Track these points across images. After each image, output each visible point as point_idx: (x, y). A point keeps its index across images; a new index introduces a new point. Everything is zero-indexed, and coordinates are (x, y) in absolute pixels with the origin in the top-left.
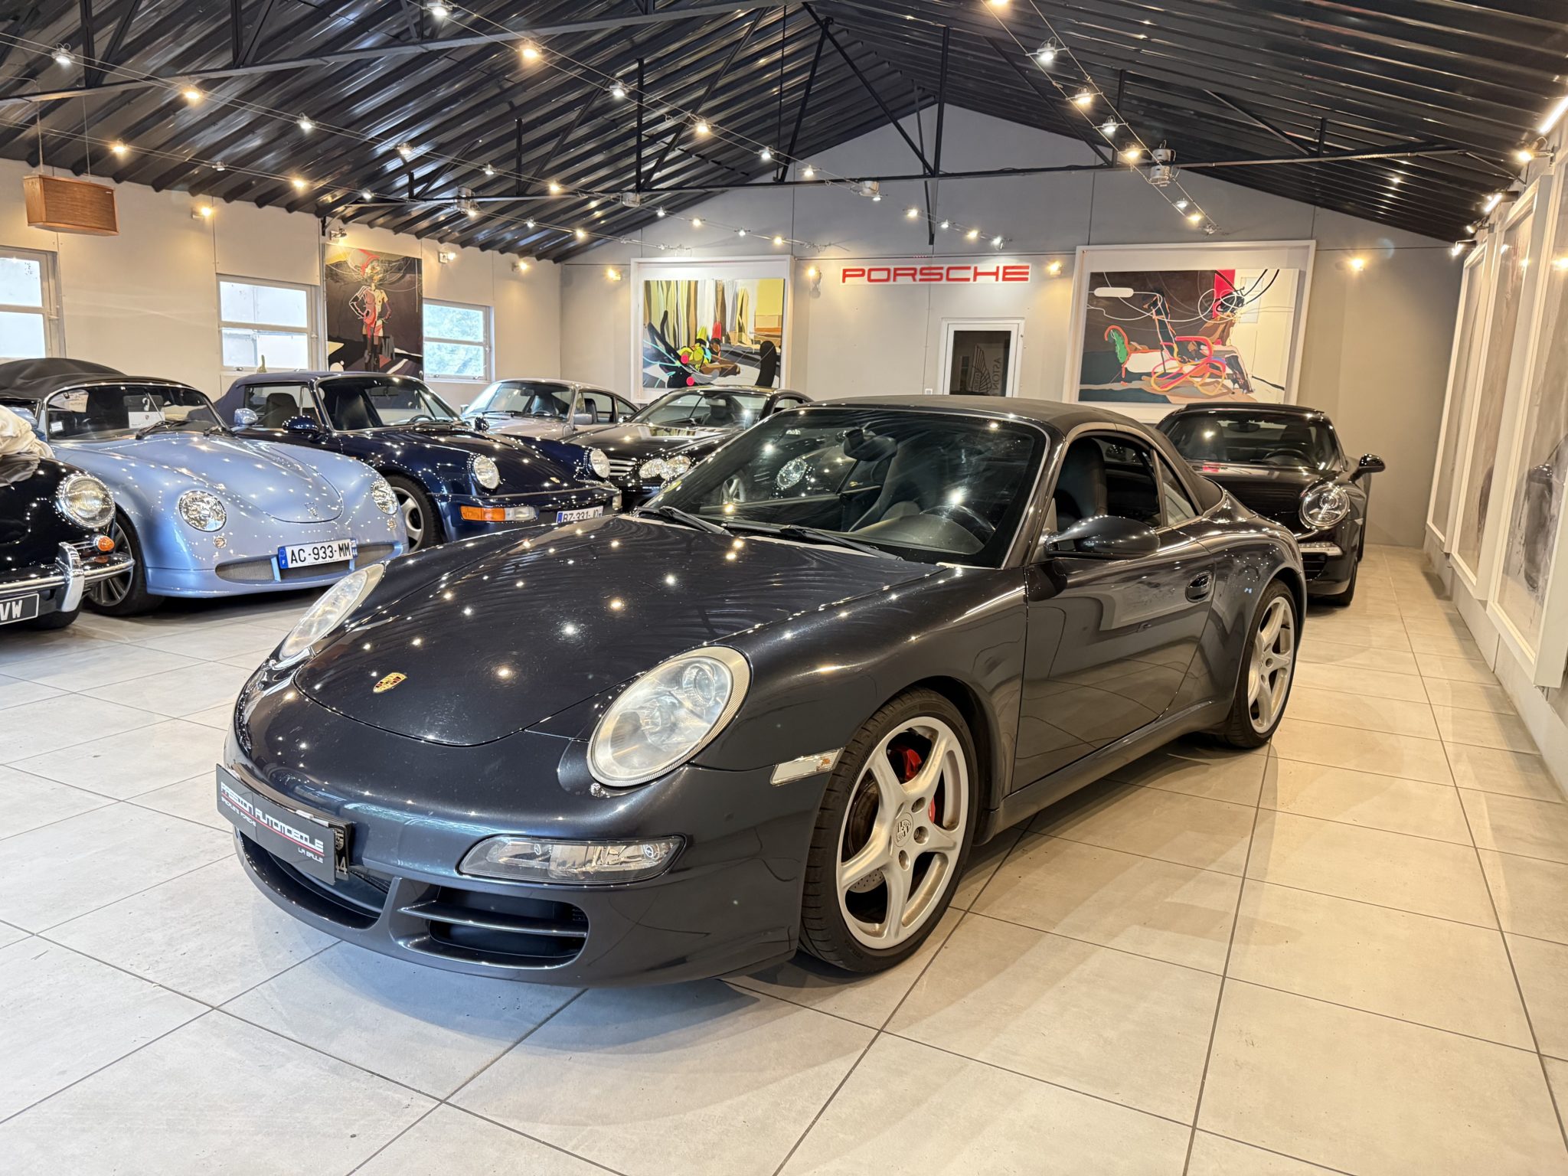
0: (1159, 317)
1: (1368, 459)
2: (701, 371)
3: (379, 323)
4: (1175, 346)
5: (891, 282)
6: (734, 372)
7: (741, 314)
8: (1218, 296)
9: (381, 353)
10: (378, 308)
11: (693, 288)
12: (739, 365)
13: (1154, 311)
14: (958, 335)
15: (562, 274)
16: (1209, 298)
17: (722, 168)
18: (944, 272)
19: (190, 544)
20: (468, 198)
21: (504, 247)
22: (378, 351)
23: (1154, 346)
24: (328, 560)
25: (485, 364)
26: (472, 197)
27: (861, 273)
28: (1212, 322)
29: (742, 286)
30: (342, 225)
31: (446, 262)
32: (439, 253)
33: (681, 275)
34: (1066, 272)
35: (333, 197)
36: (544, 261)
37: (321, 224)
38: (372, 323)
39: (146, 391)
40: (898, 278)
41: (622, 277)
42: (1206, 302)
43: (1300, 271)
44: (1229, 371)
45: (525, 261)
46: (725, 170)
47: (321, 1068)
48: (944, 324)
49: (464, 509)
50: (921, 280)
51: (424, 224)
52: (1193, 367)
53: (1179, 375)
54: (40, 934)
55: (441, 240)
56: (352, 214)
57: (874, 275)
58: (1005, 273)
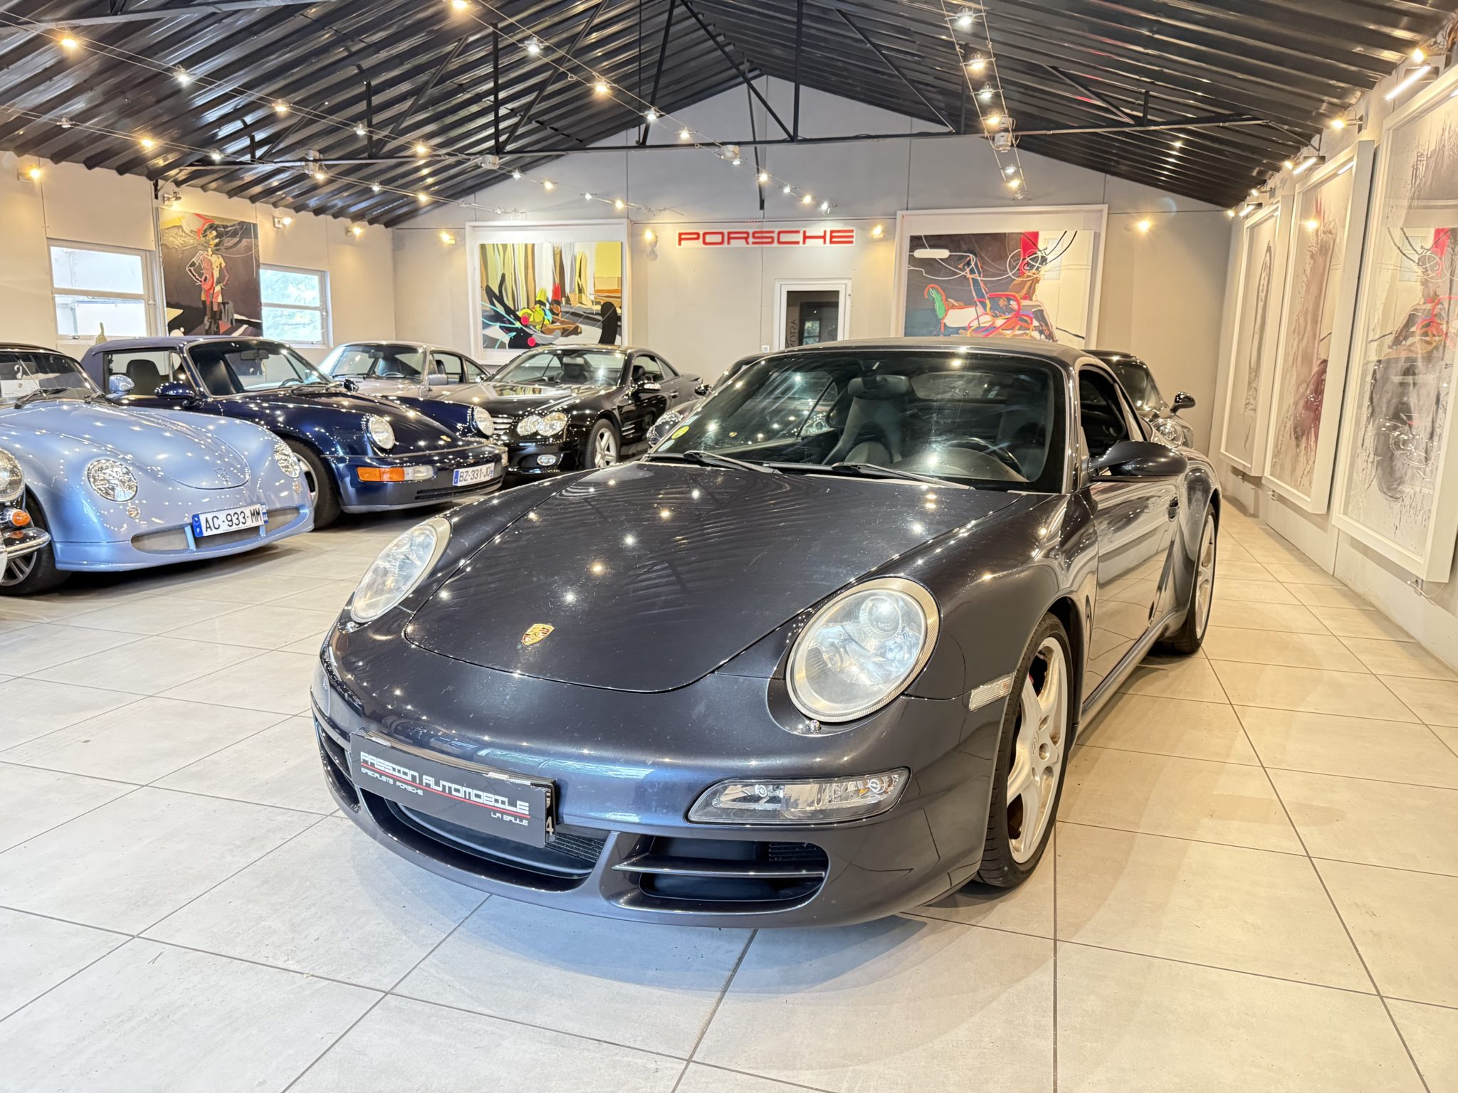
0: (973, 276)
1: (1182, 397)
2: (542, 332)
3: (218, 288)
4: (988, 302)
5: (725, 245)
6: (576, 332)
7: (580, 276)
8: (1024, 255)
9: (221, 319)
10: (216, 274)
11: (530, 251)
12: (580, 325)
13: (968, 270)
14: (789, 293)
15: (393, 238)
16: (1016, 258)
17: (559, 135)
18: (775, 235)
19: (100, 513)
20: (315, 161)
21: (337, 212)
22: (218, 317)
23: (969, 303)
24: (242, 527)
25: (322, 328)
26: (320, 160)
27: (696, 236)
28: (1020, 279)
29: (578, 250)
30: (176, 189)
31: (281, 226)
32: (274, 218)
33: (518, 239)
34: (889, 234)
35: (165, 161)
36: (376, 226)
37: (153, 187)
38: (210, 289)
39: (18, 358)
40: (732, 241)
41: (455, 240)
42: (1015, 261)
43: (1095, 233)
44: (1036, 323)
45: (358, 226)
46: (562, 136)
47: (542, 1042)
48: (777, 285)
49: (360, 470)
50: (754, 243)
51: (257, 189)
52: (1005, 321)
53: (993, 328)
54: (141, 935)
55: (275, 205)
56: (184, 177)
57: (709, 239)
58: (832, 237)
